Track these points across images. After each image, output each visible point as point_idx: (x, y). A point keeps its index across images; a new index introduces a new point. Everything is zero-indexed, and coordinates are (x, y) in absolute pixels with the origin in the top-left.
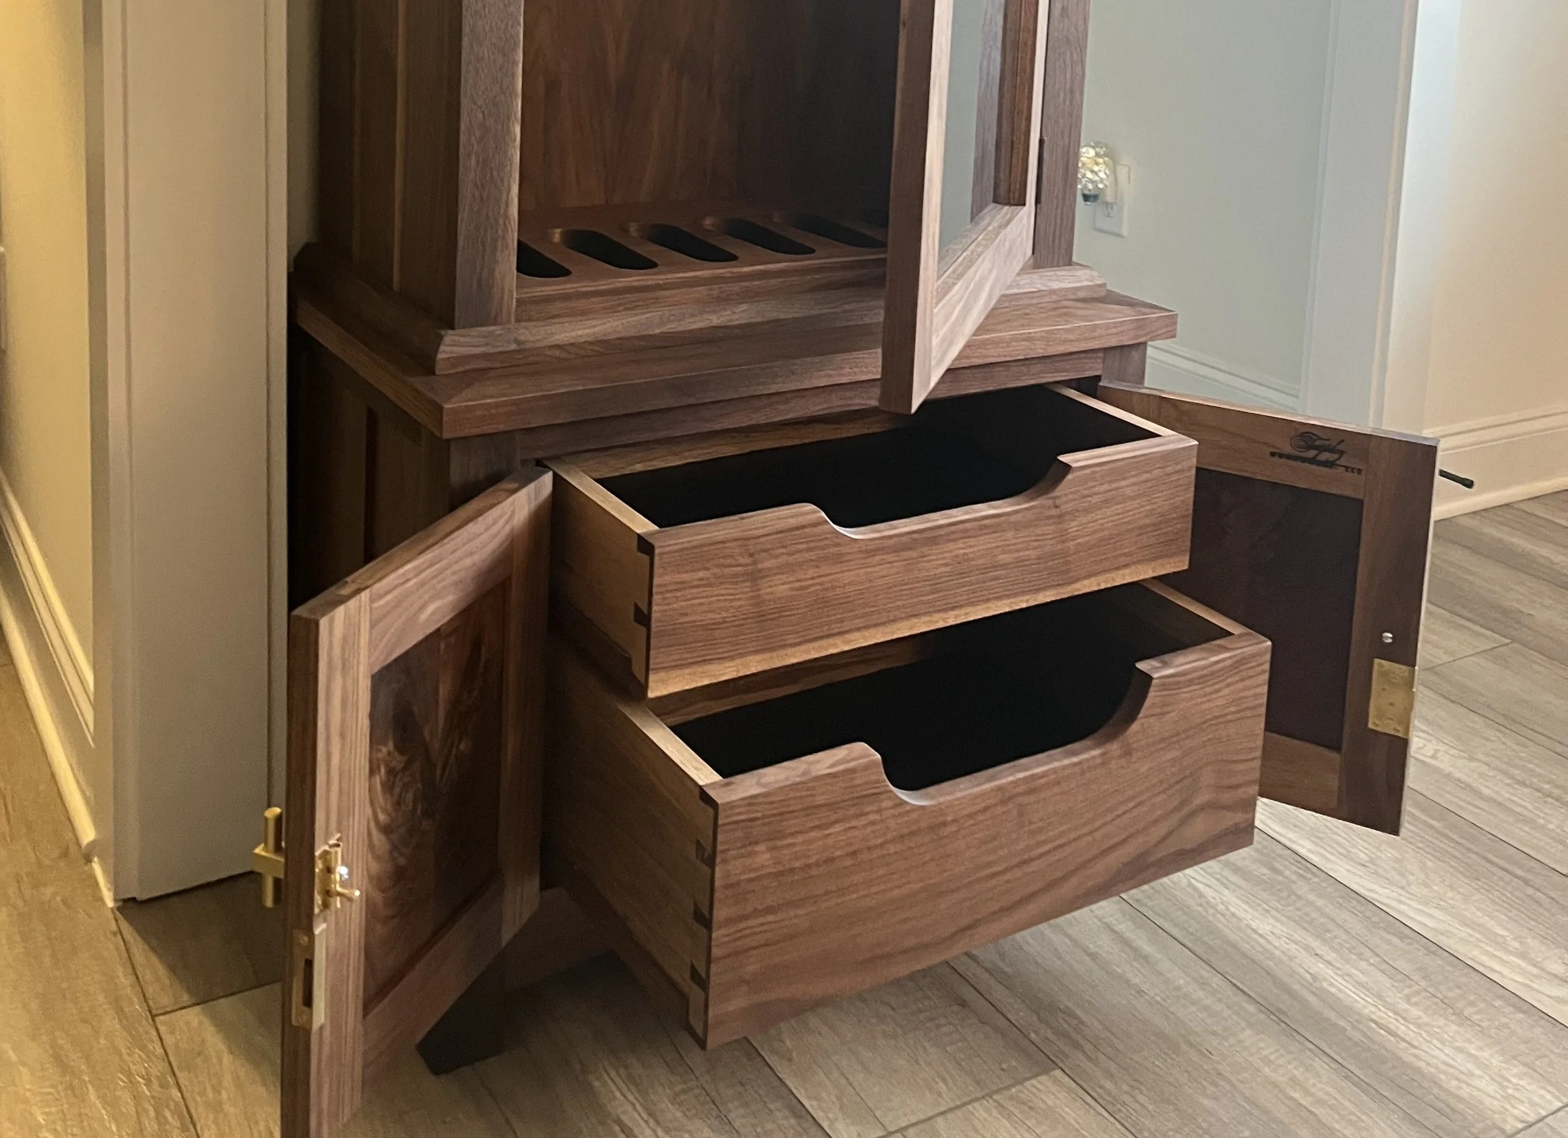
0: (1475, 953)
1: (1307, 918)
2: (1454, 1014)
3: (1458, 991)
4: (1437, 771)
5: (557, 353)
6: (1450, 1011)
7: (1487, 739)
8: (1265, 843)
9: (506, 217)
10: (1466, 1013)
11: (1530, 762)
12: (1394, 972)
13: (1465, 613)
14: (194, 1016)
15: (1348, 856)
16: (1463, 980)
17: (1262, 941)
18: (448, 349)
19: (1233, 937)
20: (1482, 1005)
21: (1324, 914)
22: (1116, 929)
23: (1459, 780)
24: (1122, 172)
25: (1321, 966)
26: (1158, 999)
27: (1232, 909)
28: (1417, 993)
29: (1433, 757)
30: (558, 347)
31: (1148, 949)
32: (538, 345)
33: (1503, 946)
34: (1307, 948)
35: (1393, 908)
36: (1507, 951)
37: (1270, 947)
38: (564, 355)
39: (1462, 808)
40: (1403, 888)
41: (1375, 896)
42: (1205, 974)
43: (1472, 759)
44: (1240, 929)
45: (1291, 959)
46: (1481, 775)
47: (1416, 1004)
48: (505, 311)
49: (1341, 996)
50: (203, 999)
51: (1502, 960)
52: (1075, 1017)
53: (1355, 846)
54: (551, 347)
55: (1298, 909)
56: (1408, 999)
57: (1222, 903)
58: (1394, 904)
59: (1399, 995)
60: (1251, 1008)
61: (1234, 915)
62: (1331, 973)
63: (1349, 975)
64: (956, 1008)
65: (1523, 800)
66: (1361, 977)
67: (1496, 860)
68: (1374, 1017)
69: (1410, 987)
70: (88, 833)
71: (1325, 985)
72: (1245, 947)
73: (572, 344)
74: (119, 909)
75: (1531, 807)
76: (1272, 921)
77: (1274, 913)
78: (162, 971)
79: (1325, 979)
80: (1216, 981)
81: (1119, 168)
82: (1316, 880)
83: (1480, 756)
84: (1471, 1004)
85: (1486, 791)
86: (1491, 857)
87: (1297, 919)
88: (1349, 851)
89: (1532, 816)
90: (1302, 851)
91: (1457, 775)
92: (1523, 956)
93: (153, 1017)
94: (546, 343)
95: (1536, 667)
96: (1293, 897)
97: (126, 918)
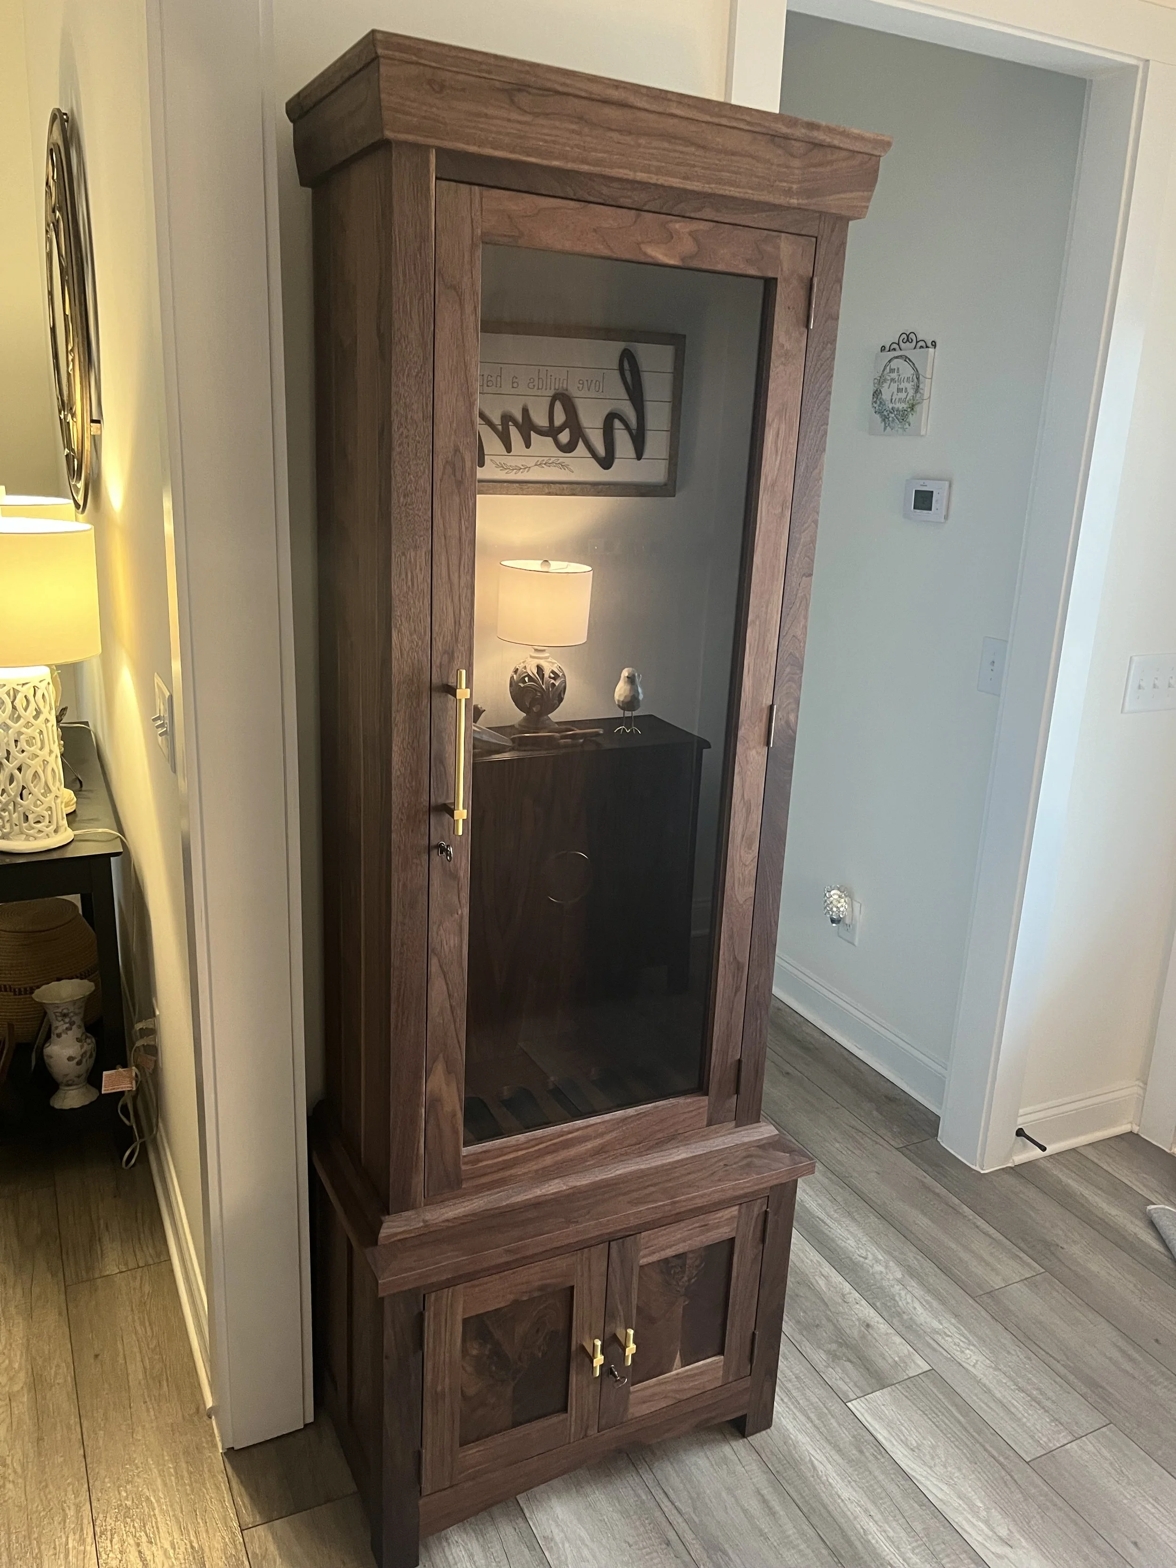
0: (960, 1519)
1: (871, 1489)
2: (936, 1562)
3: (943, 1546)
4: (974, 1377)
5: (446, 1224)
6: (935, 1560)
7: (1009, 1353)
8: (860, 1431)
9: (417, 1154)
10: (943, 1562)
11: (1030, 1372)
12: (910, 1529)
13: (1022, 1245)
14: (261, 1531)
15: (905, 1443)
16: (948, 1538)
17: (842, 1504)
18: (385, 1231)
19: (826, 1500)
20: (953, 1557)
21: (882, 1487)
22: (762, 1492)
23: (984, 1385)
24: (857, 906)
25: (871, 1524)
26: (775, 1544)
27: (830, 1480)
28: (919, 1546)
29: (974, 1366)
30: (448, 1221)
31: (777, 1508)
32: (437, 1221)
33: (976, 1514)
34: (866, 1511)
35: (921, 1483)
36: (979, 1519)
37: (845, 1509)
38: (451, 1224)
39: (981, 1408)
40: (930, 1468)
41: (914, 1474)
42: (806, 1527)
43: (997, 1369)
44: (831, 1495)
45: (855, 1518)
46: (999, 1382)
47: (917, 1554)
48: (418, 1202)
49: (877, 1546)
50: (269, 1520)
51: (974, 1525)
52: (727, 1555)
53: (910, 1435)
54: (443, 1222)
55: (868, 1482)
56: (913, 1550)
57: (826, 1476)
58: (922, 1479)
59: (909, 1547)
60: (825, 1552)
61: (830, 1484)
62: (875, 1529)
63: (885, 1531)
64: (664, 1546)
65: (1018, 1402)
66: (891, 1534)
67: (990, 1449)
68: (891, 1562)
69: (917, 1541)
70: (209, 1403)
71: (870, 1537)
72: (831, 1508)
73: (455, 1218)
74: (225, 1453)
75: (1021, 1409)
76: (850, 1490)
77: (853, 1483)
78: (247, 1500)
79: (871, 1533)
80: (810, 1532)
81: (855, 903)
82: (882, 1460)
83: (1002, 1367)
84: (948, 1556)
85: (998, 1395)
86: (988, 1446)
87: (865, 1488)
88: (907, 1439)
89: (1020, 1416)
90: (880, 1437)
91: (984, 1380)
92: (987, 1522)
93: (242, 1531)
94: (441, 1219)
95: (1055, 1294)
96: (867, 1473)
97: (230, 1462)
